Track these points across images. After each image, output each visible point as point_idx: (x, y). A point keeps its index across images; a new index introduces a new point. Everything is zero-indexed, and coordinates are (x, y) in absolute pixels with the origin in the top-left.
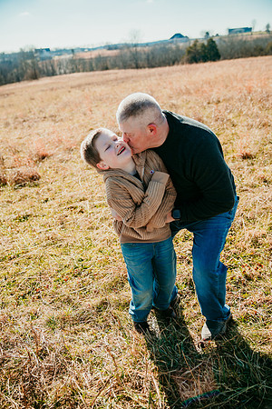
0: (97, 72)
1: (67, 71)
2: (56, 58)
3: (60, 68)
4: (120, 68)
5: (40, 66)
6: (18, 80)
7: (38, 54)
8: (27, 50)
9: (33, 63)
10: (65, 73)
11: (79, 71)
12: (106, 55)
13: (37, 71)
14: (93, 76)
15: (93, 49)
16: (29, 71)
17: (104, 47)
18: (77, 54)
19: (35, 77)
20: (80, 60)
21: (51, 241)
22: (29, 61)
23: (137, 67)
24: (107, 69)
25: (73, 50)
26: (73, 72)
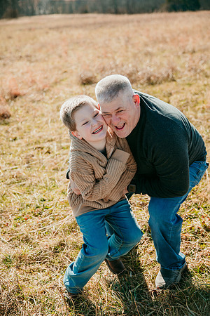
0: (77, 16)
1: (47, 12)
4: (99, 12)
10: (45, 14)
11: (58, 13)
13: (17, 10)
14: (72, 19)
21: (15, 180)
23: (117, 12)
24: (86, 12)
26: (52, 12)
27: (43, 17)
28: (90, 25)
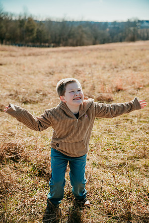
5: (139, 32)
6: (121, 41)
7: (140, 24)
8: (132, 20)
9: (134, 30)
13: (136, 36)
16: (130, 36)
19: (133, 40)
22: (132, 29)
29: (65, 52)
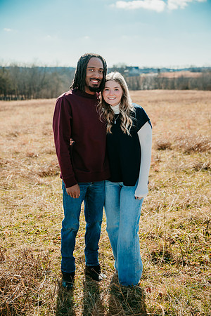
0: (177, 91)
1: (151, 87)
2: (143, 75)
3: (144, 84)
4: (199, 89)
7: (127, 71)
8: (119, 67)
10: (148, 89)
11: (161, 89)
12: (188, 77)
14: (173, 94)
15: (178, 70)
17: (189, 69)
18: (162, 73)
20: (164, 78)
24: (187, 88)
25: (159, 70)
26: (156, 88)
27: (147, 91)
28: (186, 100)
29: (36, 105)
